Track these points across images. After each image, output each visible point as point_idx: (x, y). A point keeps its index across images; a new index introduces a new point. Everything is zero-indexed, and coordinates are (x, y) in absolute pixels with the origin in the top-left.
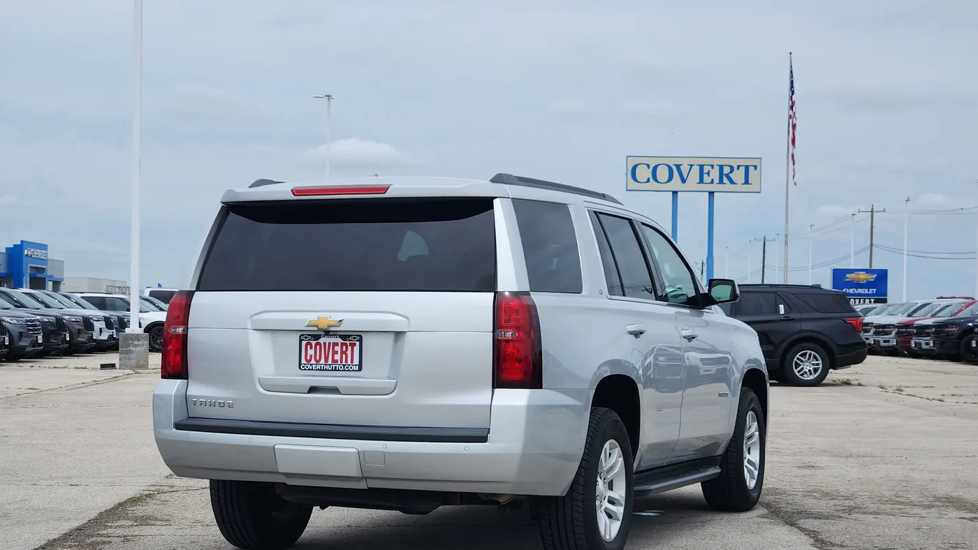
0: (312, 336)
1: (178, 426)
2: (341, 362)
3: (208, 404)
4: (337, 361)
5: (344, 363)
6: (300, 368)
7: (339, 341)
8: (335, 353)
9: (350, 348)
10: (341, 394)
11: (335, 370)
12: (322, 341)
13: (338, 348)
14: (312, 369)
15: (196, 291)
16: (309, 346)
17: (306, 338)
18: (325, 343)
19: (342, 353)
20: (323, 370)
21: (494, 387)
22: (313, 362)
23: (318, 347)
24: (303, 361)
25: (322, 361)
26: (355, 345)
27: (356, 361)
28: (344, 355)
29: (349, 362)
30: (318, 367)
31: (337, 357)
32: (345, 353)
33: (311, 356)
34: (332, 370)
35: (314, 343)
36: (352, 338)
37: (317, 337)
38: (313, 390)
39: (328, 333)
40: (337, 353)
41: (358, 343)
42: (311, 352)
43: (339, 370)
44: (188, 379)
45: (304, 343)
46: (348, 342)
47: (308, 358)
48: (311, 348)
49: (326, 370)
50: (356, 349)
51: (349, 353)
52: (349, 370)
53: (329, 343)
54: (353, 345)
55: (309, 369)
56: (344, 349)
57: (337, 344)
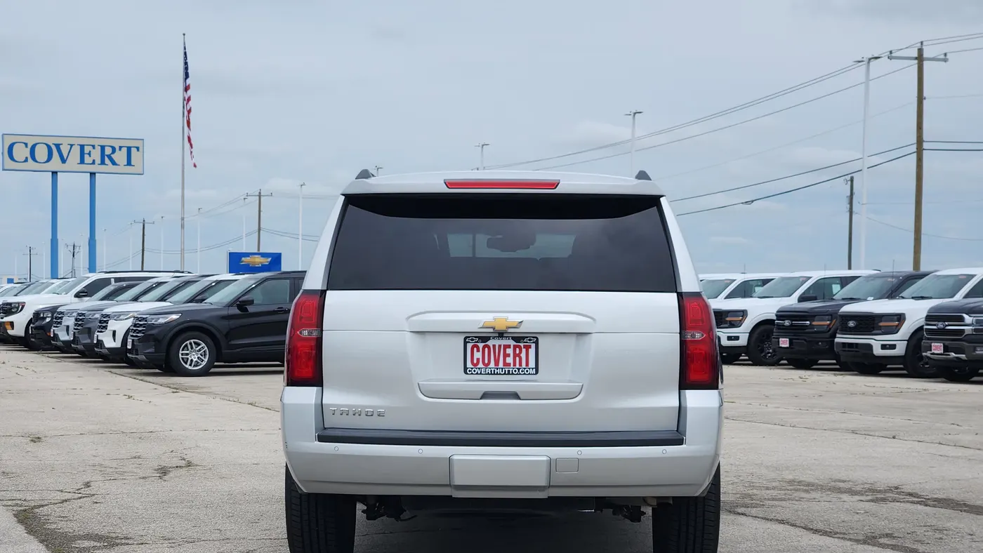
0: (477, 339)
1: (321, 439)
2: (515, 365)
3: (351, 413)
4: (509, 364)
5: (518, 366)
6: (466, 372)
7: (512, 343)
8: (506, 355)
9: (524, 350)
10: (520, 399)
11: (509, 374)
12: (490, 343)
13: (510, 351)
14: (481, 374)
15: (327, 290)
16: (475, 349)
17: (472, 340)
18: (494, 346)
19: (515, 355)
20: (494, 374)
21: (680, 388)
22: (481, 365)
23: (486, 349)
24: (469, 365)
25: (492, 365)
26: (530, 347)
27: (532, 364)
28: (517, 359)
29: (524, 365)
30: (488, 371)
31: (510, 360)
32: (519, 355)
33: (478, 360)
34: (505, 374)
35: (481, 345)
36: (525, 340)
37: (484, 339)
38: (486, 395)
39: (501, 335)
40: (509, 355)
41: (533, 346)
42: (478, 355)
43: (513, 374)
44: (322, 386)
45: (469, 346)
46: (522, 345)
47: (475, 362)
48: (478, 351)
49: (497, 374)
50: (532, 351)
51: (523, 355)
52: (524, 374)
53: (500, 346)
54: (528, 348)
55: (477, 374)
56: (518, 352)
57: (509, 346)
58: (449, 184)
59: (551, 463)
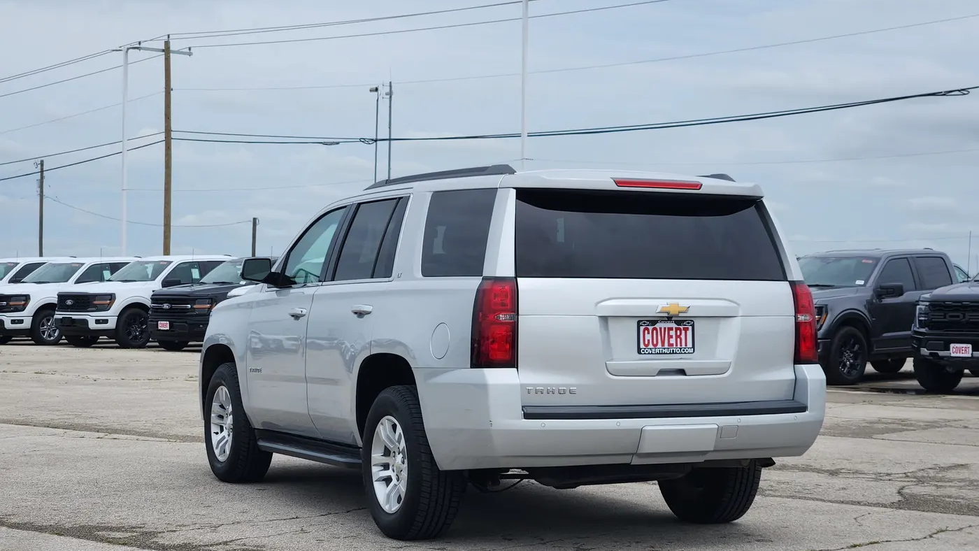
0: (646, 323)
1: (527, 416)
2: (677, 345)
4: (672, 345)
5: (679, 346)
6: (639, 352)
7: (674, 326)
8: (670, 337)
9: (683, 332)
10: (686, 375)
11: (673, 353)
12: (657, 326)
13: (672, 333)
14: (652, 353)
15: (518, 277)
16: (646, 332)
17: (644, 323)
18: (661, 329)
19: (677, 337)
20: (662, 353)
21: (794, 364)
22: (651, 346)
23: (655, 332)
24: (642, 346)
25: (660, 345)
26: (688, 329)
27: (690, 345)
28: (679, 339)
29: (684, 346)
30: (657, 351)
31: (673, 341)
32: (680, 337)
33: (649, 341)
34: (670, 353)
35: (650, 328)
36: (682, 322)
37: (653, 322)
38: (662, 372)
39: (669, 319)
40: (672, 337)
41: (690, 328)
42: (648, 337)
43: (676, 353)
44: (517, 368)
45: (642, 328)
46: (682, 327)
47: (646, 343)
48: (648, 333)
49: (664, 353)
50: (689, 333)
51: (683, 336)
52: (685, 353)
53: (665, 328)
54: (686, 330)
55: (649, 353)
56: (678, 334)
57: (671, 329)
58: (618, 183)
59: (720, 430)
